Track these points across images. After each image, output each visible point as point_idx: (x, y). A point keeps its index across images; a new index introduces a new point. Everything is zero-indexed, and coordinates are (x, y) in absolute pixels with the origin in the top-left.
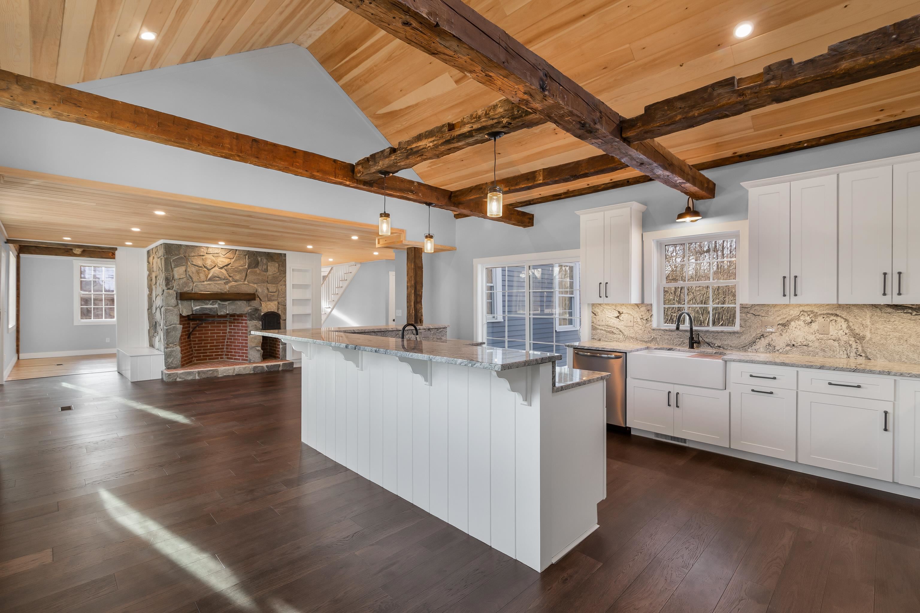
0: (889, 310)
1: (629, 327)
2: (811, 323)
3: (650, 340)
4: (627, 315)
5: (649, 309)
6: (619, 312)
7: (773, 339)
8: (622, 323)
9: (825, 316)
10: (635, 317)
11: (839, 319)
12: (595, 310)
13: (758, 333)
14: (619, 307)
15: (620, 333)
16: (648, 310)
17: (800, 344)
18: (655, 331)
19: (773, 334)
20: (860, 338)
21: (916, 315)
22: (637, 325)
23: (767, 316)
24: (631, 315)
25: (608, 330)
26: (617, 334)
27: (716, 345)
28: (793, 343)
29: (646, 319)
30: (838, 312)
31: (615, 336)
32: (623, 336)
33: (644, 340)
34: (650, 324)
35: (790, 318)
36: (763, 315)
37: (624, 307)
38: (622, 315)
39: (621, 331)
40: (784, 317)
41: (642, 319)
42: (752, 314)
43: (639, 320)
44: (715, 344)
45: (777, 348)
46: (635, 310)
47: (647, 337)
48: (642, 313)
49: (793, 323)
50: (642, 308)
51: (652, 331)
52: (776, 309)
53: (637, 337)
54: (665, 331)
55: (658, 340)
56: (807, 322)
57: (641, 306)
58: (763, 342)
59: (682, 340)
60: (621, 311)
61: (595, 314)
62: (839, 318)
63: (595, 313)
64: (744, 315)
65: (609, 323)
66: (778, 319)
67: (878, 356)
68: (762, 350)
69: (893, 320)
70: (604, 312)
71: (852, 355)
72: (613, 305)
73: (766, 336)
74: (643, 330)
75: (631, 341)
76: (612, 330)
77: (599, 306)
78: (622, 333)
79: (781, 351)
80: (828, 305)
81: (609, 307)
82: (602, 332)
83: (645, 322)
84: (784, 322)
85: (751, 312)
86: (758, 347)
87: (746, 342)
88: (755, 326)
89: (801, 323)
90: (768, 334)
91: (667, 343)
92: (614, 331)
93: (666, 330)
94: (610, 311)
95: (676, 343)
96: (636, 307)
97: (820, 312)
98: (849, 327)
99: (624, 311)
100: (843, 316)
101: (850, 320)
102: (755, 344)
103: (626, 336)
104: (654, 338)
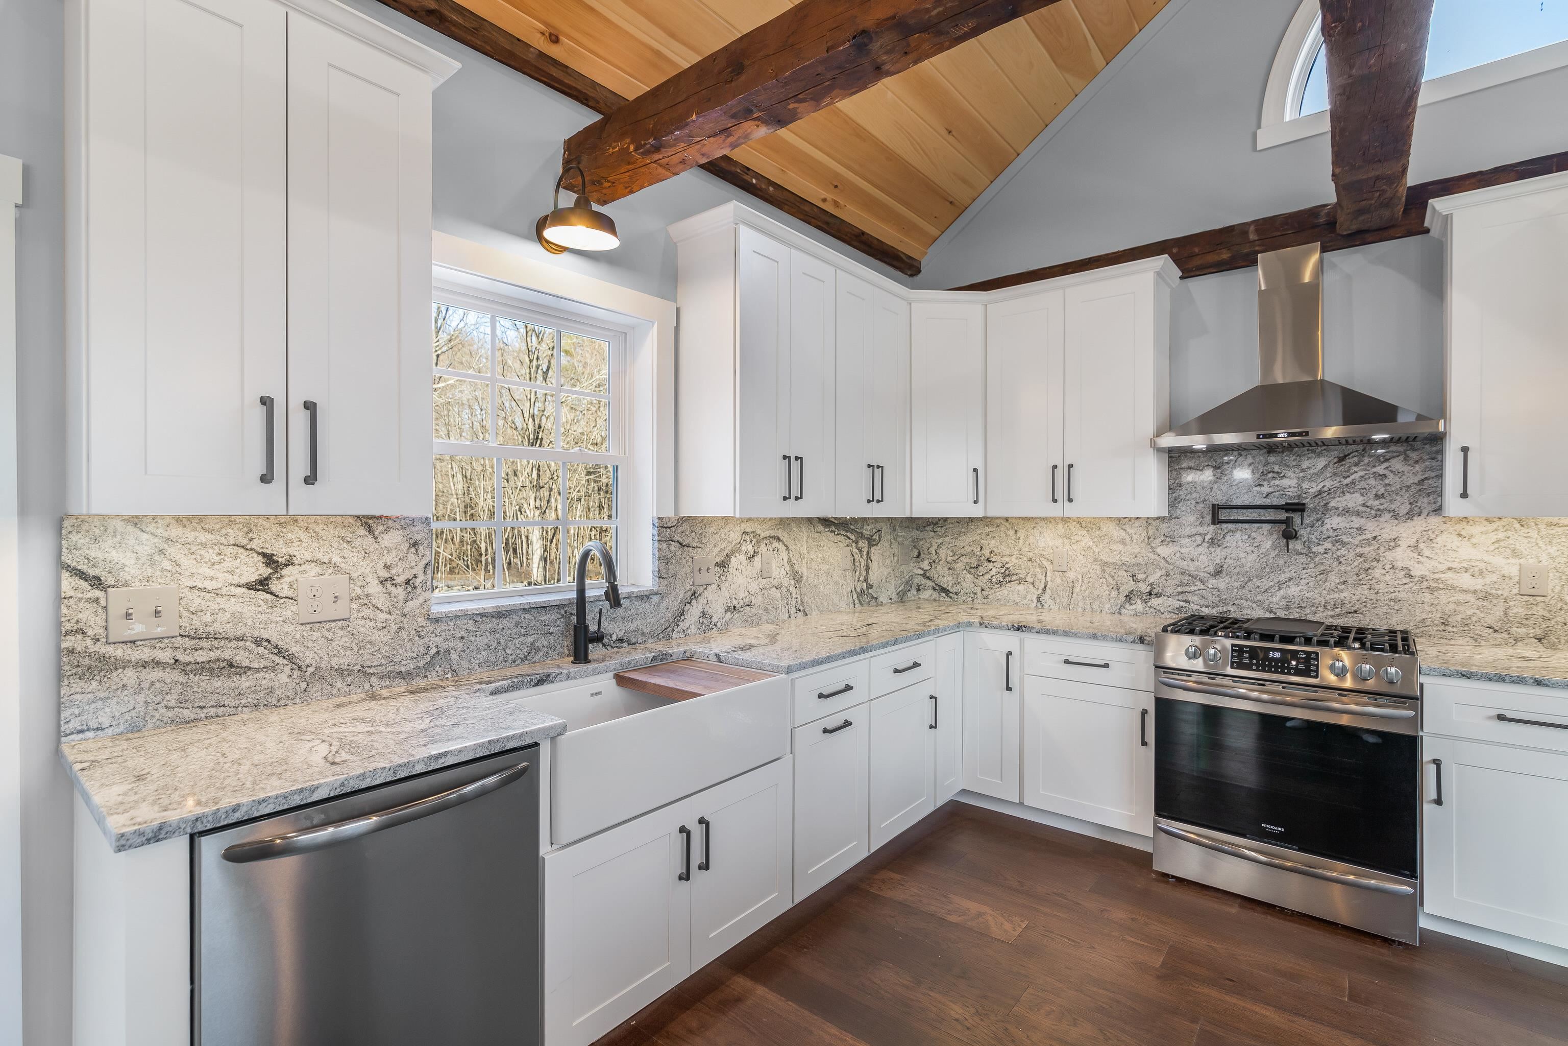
0: (820, 527)
1: (327, 626)
2: (753, 556)
3: (421, 664)
4: (313, 570)
5: (418, 537)
6: (269, 560)
7: (709, 599)
8: (289, 609)
9: (767, 542)
10: (354, 575)
11: (781, 547)
12: (93, 554)
13: (688, 588)
14: (268, 535)
15: (277, 659)
16: (415, 544)
17: (741, 603)
18: (443, 626)
19: (709, 587)
20: (797, 577)
21: (838, 534)
22: (367, 612)
23: (700, 545)
24: (337, 569)
25: (201, 656)
26: (258, 670)
27: (614, 637)
28: (735, 602)
29: (408, 582)
30: (780, 533)
31: (245, 682)
32: (296, 673)
33: (398, 668)
34: (421, 599)
35: (730, 548)
36: (694, 544)
37: (295, 533)
38: (285, 571)
39: (279, 651)
40: (722, 547)
41: (388, 584)
42: (677, 544)
43: (374, 588)
44: (611, 637)
45: (714, 620)
46: (357, 542)
47: (409, 654)
48: (389, 559)
49: (733, 559)
50: (386, 537)
51: (432, 628)
52: (713, 529)
53: (369, 663)
54: (479, 619)
55: (454, 656)
56: (749, 556)
57: (381, 528)
58: (694, 611)
59: (530, 639)
60: (280, 550)
61: (96, 582)
62: (781, 543)
63: (92, 572)
64: (665, 546)
65: (208, 618)
66: (716, 551)
67: (813, 606)
68: (693, 630)
69: (822, 543)
70: (167, 565)
71: (793, 610)
72: (230, 521)
73: (700, 595)
74: (394, 627)
75: (339, 684)
76: (227, 654)
77: (131, 529)
78: (290, 658)
79: (719, 625)
80: (770, 519)
81: (204, 537)
82: (156, 674)
83: (400, 592)
84: (723, 559)
85: (677, 538)
86: (687, 625)
87: (670, 615)
88: (683, 572)
89: (742, 557)
90: (701, 589)
91: (487, 661)
92: (242, 658)
93: (482, 615)
94: (211, 555)
95: (513, 657)
96: (362, 531)
97: (763, 535)
98: (789, 561)
99: (301, 554)
100: (784, 540)
101: (790, 547)
102: (683, 618)
103: (311, 670)
104: (438, 652)
